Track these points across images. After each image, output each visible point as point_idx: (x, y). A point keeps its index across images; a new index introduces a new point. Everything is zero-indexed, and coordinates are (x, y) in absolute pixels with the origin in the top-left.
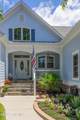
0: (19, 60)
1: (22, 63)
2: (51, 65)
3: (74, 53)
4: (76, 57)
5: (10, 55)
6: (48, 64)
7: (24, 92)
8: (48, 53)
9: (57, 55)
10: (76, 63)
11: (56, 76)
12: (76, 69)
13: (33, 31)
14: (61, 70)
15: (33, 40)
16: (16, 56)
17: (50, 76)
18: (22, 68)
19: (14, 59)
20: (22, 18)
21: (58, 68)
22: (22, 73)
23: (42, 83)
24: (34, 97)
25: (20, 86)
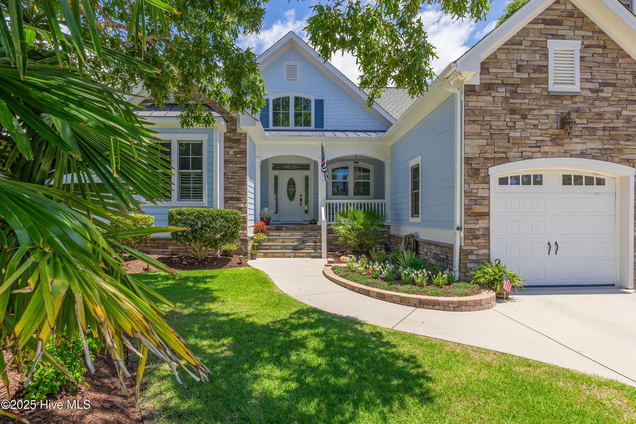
0: (285, 176)
1: (291, 183)
2: (362, 189)
3: (412, 163)
4: (416, 171)
5: (264, 164)
6: (357, 185)
7: (296, 250)
8: (356, 159)
9: (379, 165)
10: (415, 185)
11: (374, 215)
12: (415, 197)
13: (320, 104)
14: (387, 200)
15: (320, 125)
16: (277, 167)
17: (361, 215)
18: (291, 196)
19: (272, 173)
20: (292, 73)
21: (380, 195)
22: (291, 209)
23: (341, 230)
24: (324, 261)
25: (290, 237)
